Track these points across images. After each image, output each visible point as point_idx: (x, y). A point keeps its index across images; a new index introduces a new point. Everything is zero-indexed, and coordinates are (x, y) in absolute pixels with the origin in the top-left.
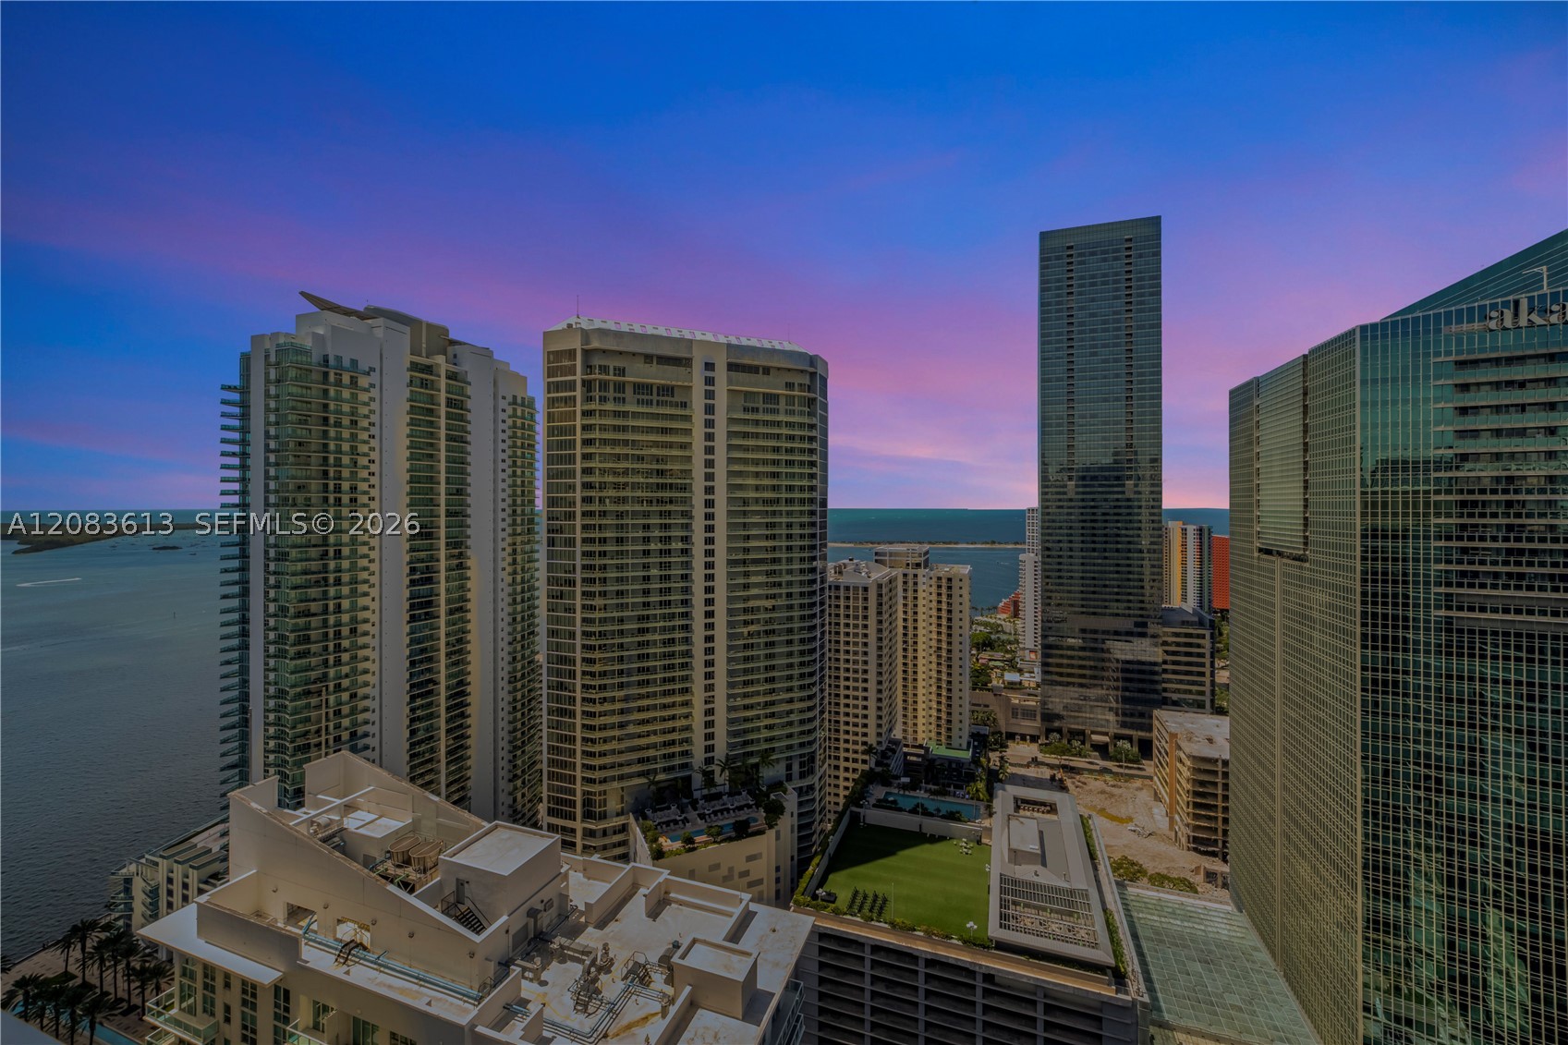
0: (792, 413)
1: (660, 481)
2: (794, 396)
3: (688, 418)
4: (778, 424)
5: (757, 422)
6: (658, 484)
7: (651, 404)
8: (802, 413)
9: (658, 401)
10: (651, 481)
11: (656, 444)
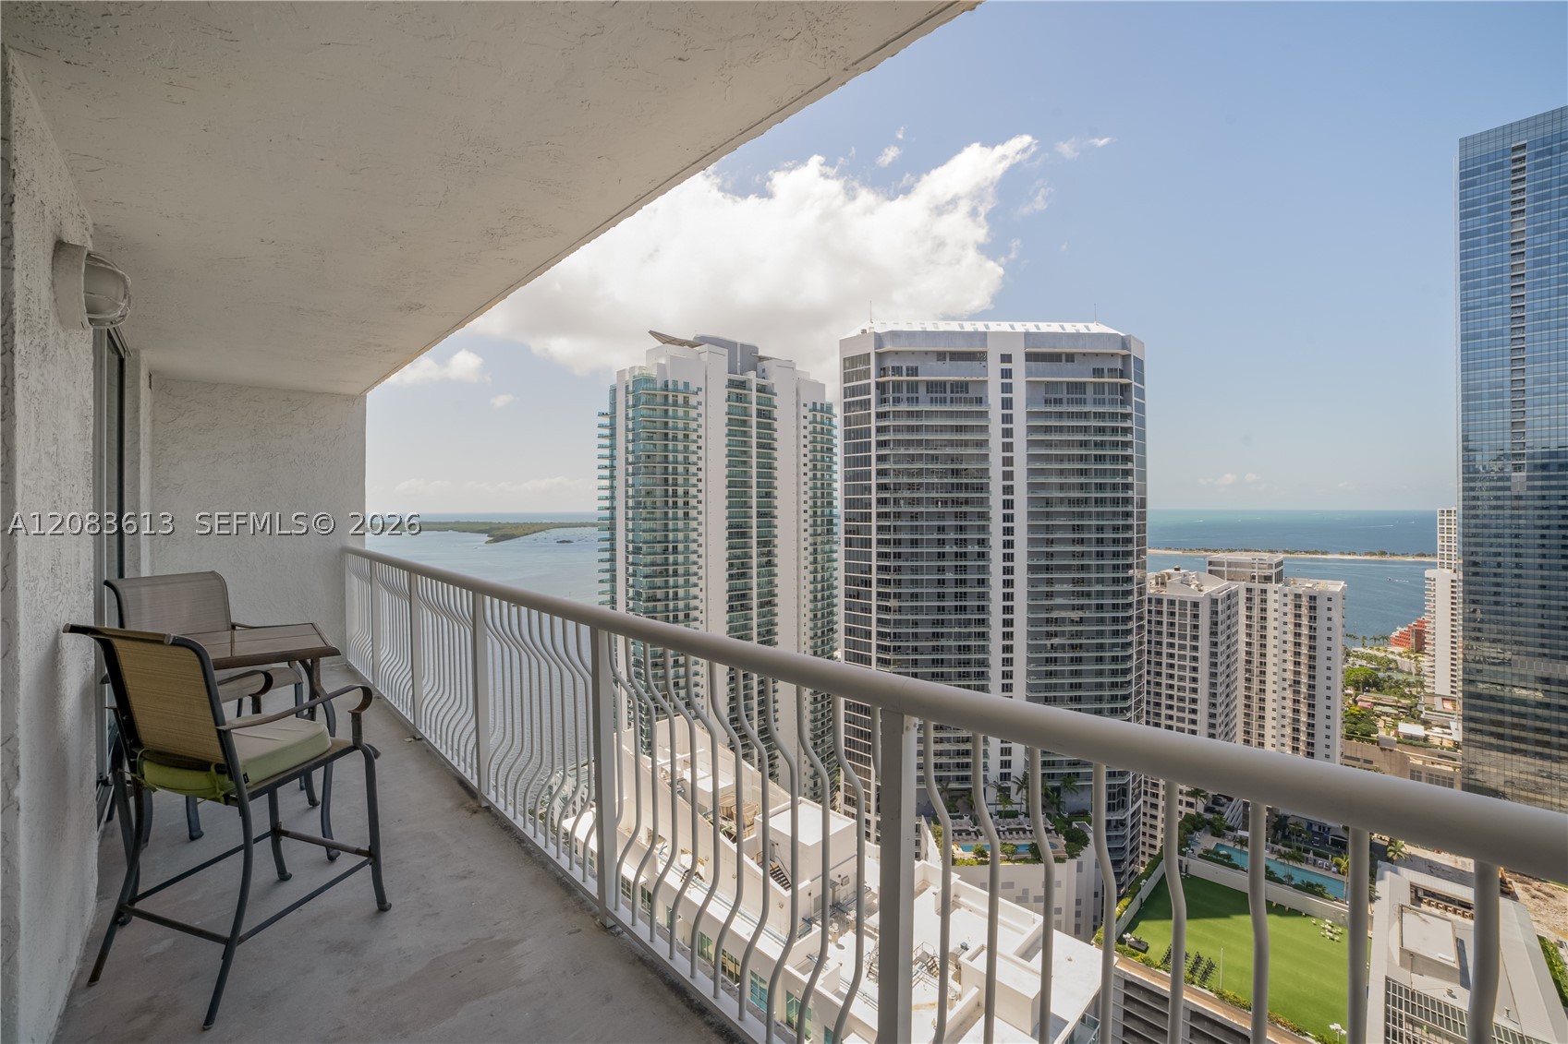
0: (1102, 402)
1: (955, 481)
2: (1103, 384)
3: (984, 414)
4: (1085, 415)
5: (1060, 415)
6: (953, 484)
7: (945, 402)
8: (1113, 402)
9: (952, 398)
10: (946, 481)
11: (952, 443)
